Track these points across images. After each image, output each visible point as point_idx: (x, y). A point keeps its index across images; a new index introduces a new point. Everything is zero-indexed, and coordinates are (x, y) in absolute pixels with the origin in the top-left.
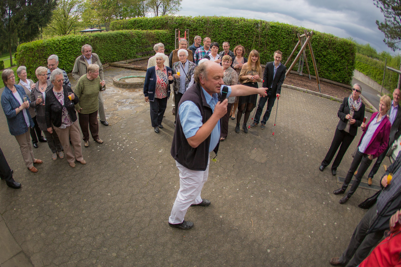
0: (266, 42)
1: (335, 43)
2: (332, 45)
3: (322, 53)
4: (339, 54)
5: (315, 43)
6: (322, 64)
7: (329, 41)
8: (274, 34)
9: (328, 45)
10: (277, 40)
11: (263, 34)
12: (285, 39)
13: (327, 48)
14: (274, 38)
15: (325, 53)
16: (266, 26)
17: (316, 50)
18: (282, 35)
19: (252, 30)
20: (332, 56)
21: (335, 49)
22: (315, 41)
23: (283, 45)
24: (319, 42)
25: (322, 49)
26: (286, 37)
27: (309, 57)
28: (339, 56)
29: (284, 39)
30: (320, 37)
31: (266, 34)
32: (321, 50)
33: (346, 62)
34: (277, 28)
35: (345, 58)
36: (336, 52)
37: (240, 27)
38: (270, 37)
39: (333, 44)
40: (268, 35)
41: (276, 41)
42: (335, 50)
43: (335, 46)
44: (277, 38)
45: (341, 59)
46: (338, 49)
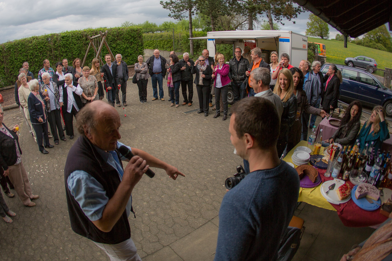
0: (60, 53)
2: (120, 36)
7: (117, 34)
8: (65, 44)
9: (116, 37)
10: (69, 48)
11: (55, 47)
14: (66, 48)
26: (77, 43)
28: (128, 43)
31: (58, 46)
33: (135, 46)
34: (68, 38)
36: (124, 41)
37: (34, 47)
45: (130, 45)
46: (126, 37)
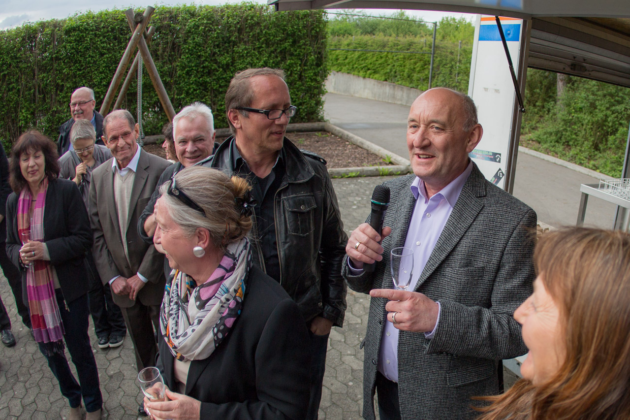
0: (54, 80)
1: (258, 24)
2: (248, 30)
3: (216, 63)
4: (272, 49)
5: (194, 39)
6: (221, 90)
7: (238, 23)
8: (73, 51)
9: (236, 34)
10: (82, 66)
11: (44, 62)
12: (105, 54)
13: (234, 42)
14: (75, 63)
15: (226, 58)
16: (52, 35)
17: (200, 56)
18: (97, 48)
19: (16, 58)
20: (249, 59)
21: (257, 38)
22: (195, 33)
23: (101, 73)
24: (205, 35)
25: (217, 50)
26: (108, 50)
27: (180, 84)
28: (273, 55)
29: (102, 55)
30: (209, 19)
31: (52, 58)
32: (215, 54)
33: (296, 64)
34: (82, 31)
35: (292, 55)
36: (261, 47)
38: (64, 62)
39: (252, 27)
40: (57, 59)
41: (80, 70)
42: (258, 40)
43: (258, 31)
44: (82, 59)
45: (279, 59)
46: (269, 34)
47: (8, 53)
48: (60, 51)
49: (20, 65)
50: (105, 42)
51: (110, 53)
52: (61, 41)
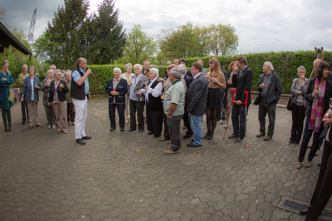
11: (289, 65)
47: (277, 59)
48: (294, 62)
49: (281, 64)
50: (309, 61)
51: (311, 65)
52: (294, 58)
